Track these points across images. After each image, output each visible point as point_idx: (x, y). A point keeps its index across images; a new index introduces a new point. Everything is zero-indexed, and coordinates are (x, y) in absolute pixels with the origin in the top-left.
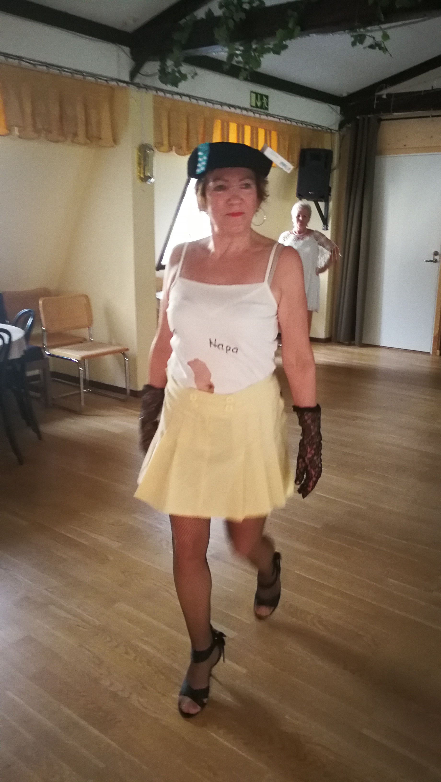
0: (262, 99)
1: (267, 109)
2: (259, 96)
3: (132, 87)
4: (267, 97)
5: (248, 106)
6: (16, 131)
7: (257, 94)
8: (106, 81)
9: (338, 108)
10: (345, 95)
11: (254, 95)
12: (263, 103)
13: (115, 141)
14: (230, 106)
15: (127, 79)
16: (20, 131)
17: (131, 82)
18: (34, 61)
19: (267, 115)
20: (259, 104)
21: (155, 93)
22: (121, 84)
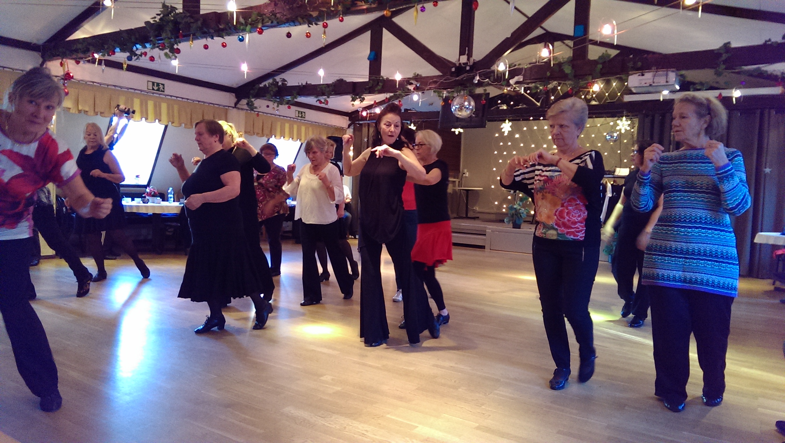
0: (301, 113)
1: (304, 118)
2: (300, 113)
3: (235, 110)
4: (305, 113)
5: (294, 117)
6: (183, 125)
7: (299, 112)
9: (348, 118)
10: (350, 112)
11: (297, 112)
12: (302, 116)
14: (284, 116)
15: (234, 106)
17: (235, 107)
19: (305, 120)
20: (300, 116)
21: (246, 111)
22: (230, 108)
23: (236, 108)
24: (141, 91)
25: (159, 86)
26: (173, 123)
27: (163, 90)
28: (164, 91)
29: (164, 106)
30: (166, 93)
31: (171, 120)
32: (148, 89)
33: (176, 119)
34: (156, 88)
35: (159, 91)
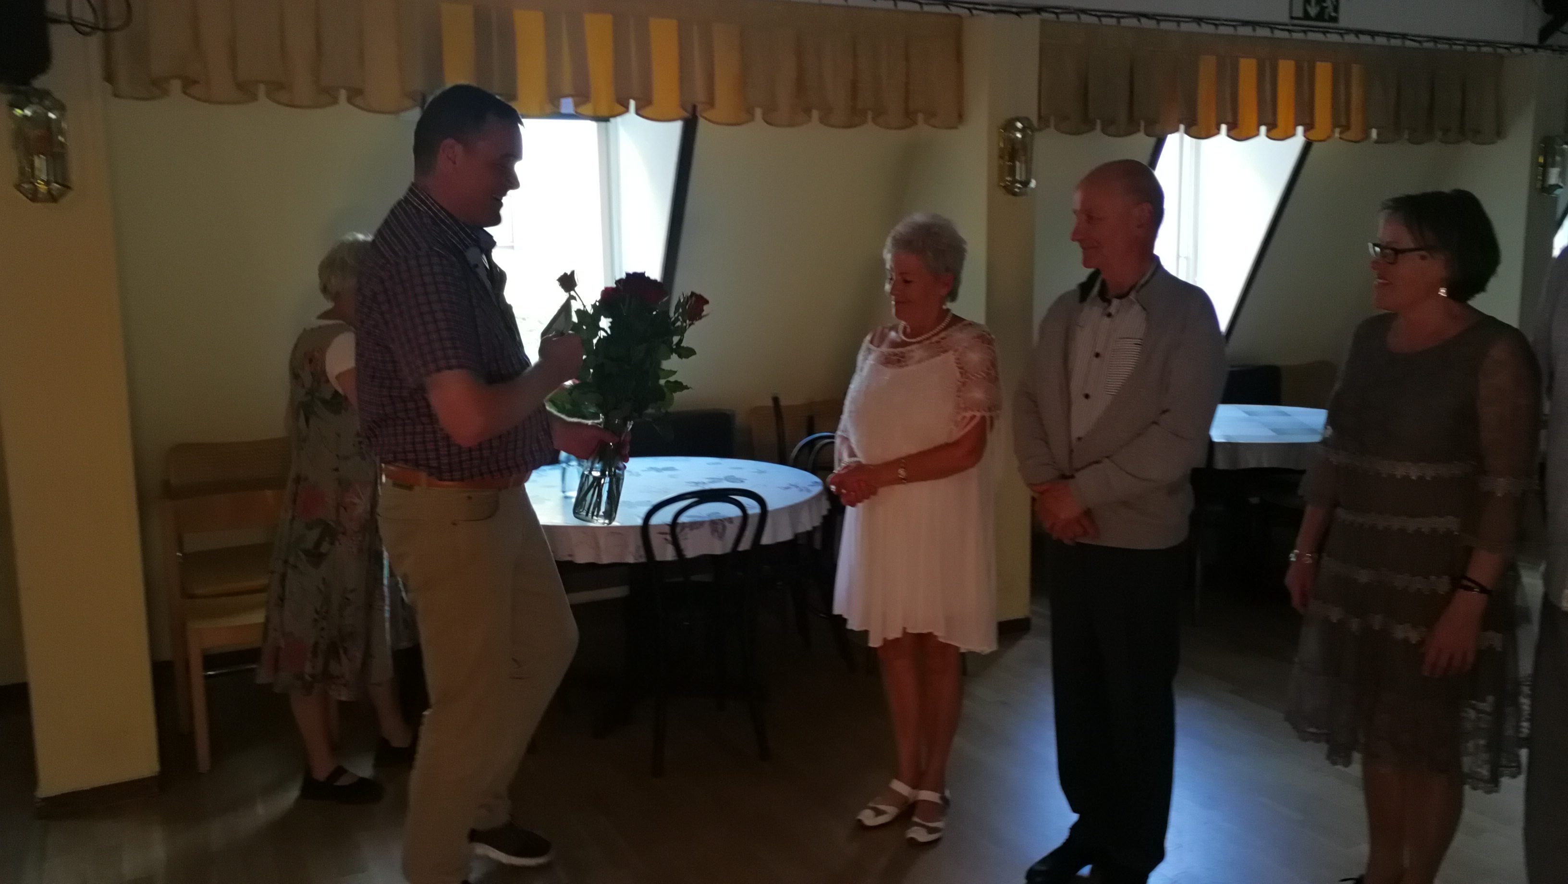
3: (1542, 53)
8: (1506, 48)
13: (1499, 133)
15: (1534, 41)
16: (1378, 135)
17: (1540, 45)
18: (1419, 36)
22: (1526, 50)
23: (1547, 48)
24: (1271, 26)
26: (1346, 128)
27: (1333, 14)
28: (1335, 19)
29: (1323, 71)
30: (1343, 22)
31: (1343, 121)
32: (1292, 18)
33: (1356, 118)
34: (1313, 11)
35: (1324, 21)
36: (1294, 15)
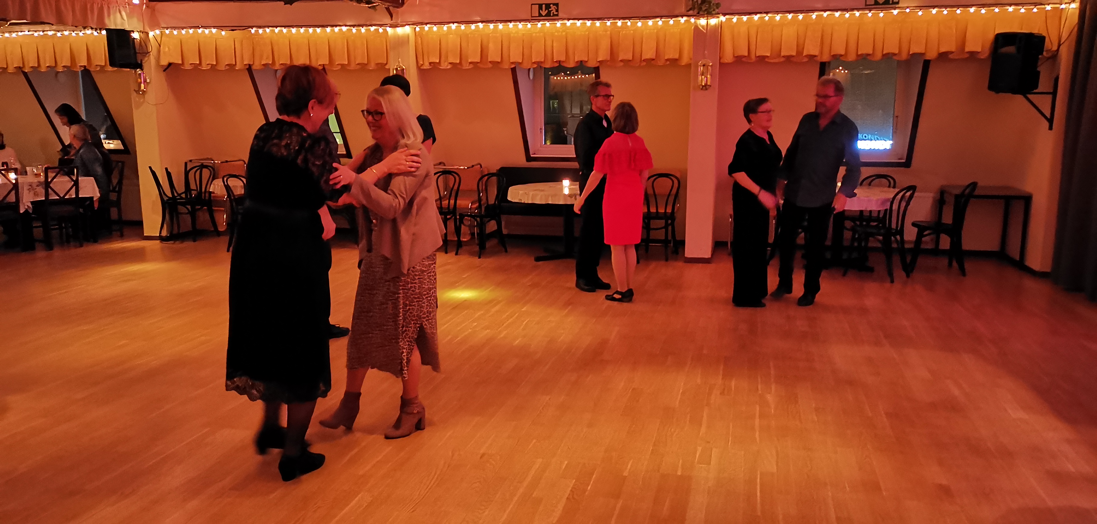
1: (896, 3)
19: (896, 9)
20: (881, 1)
25: (550, 8)
34: (544, 13)
36: (533, 16)
